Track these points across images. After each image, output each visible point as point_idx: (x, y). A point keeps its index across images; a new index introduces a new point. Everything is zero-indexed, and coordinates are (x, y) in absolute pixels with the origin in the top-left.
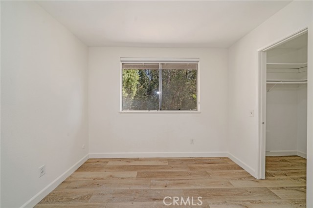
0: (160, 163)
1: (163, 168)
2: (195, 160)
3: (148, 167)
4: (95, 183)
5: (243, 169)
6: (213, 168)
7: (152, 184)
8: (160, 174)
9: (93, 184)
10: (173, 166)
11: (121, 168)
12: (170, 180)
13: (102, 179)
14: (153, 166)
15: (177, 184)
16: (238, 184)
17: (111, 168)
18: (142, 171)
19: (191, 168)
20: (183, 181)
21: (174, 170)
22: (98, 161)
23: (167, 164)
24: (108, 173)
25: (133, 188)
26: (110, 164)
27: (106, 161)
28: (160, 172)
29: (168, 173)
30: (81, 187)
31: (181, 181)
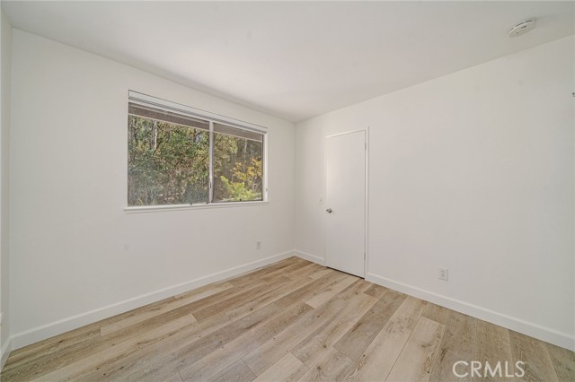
0: (219, 290)
2: (264, 270)
5: (312, 263)
6: (288, 271)
7: (230, 317)
10: (242, 285)
14: (212, 296)
15: (263, 301)
16: (316, 276)
17: (124, 334)
18: (200, 309)
19: (266, 279)
20: (268, 295)
21: (247, 289)
23: (232, 286)
24: (127, 343)
25: (205, 334)
29: (243, 295)
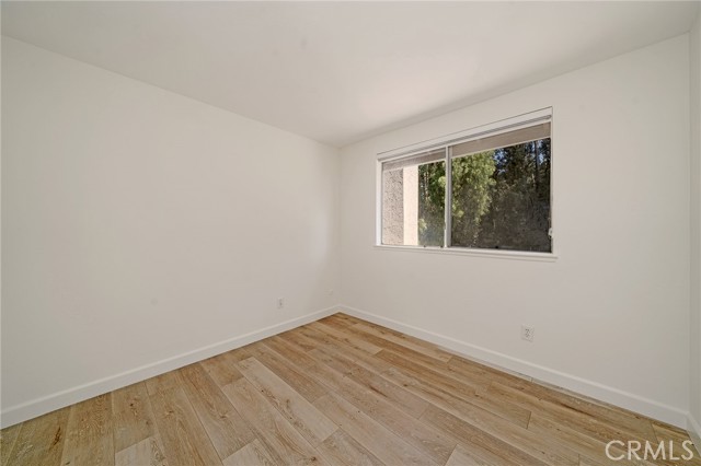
1: (430, 363)
3: (405, 350)
4: (324, 339)
7: (387, 372)
8: (414, 368)
9: (323, 339)
10: (455, 368)
11: (366, 336)
12: (422, 382)
13: (336, 338)
17: (354, 332)
18: (391, 352)
21: (448, 374)
22: (347, 317)
23: (446, 361)
24: (346, 336)
26: (358, 326)
27: (356, 321)
28: (416, 365)
30: (312, 337)
31: (441, 394)
